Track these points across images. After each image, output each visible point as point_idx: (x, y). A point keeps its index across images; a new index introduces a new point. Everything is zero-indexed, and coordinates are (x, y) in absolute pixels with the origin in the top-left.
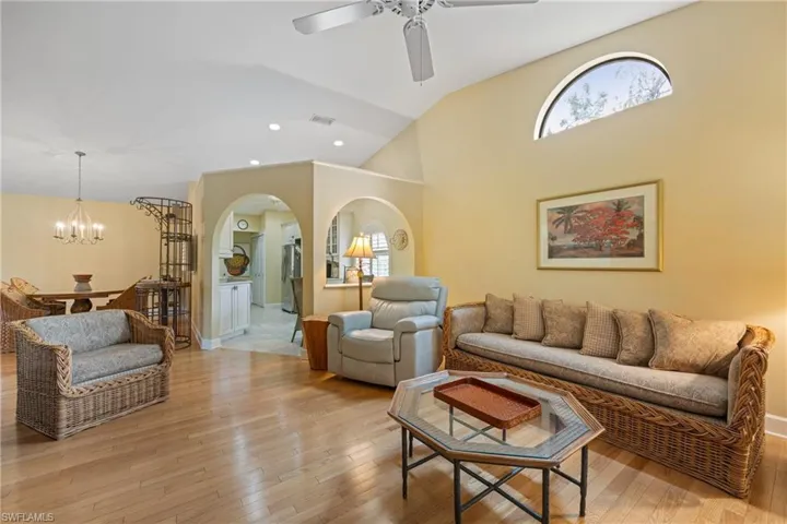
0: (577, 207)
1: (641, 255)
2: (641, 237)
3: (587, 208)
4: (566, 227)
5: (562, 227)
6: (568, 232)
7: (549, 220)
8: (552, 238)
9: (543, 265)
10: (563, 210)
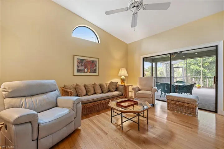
0: (84, 60)
1: (96, 72)
2: (96, 69)
3: (87, 60)
4: (82, 64)
5: (81, 64)
6: (82, 66)
7: (77, 61)
8: (78, 66)
9: (75, 74)
10: (81, 60)
